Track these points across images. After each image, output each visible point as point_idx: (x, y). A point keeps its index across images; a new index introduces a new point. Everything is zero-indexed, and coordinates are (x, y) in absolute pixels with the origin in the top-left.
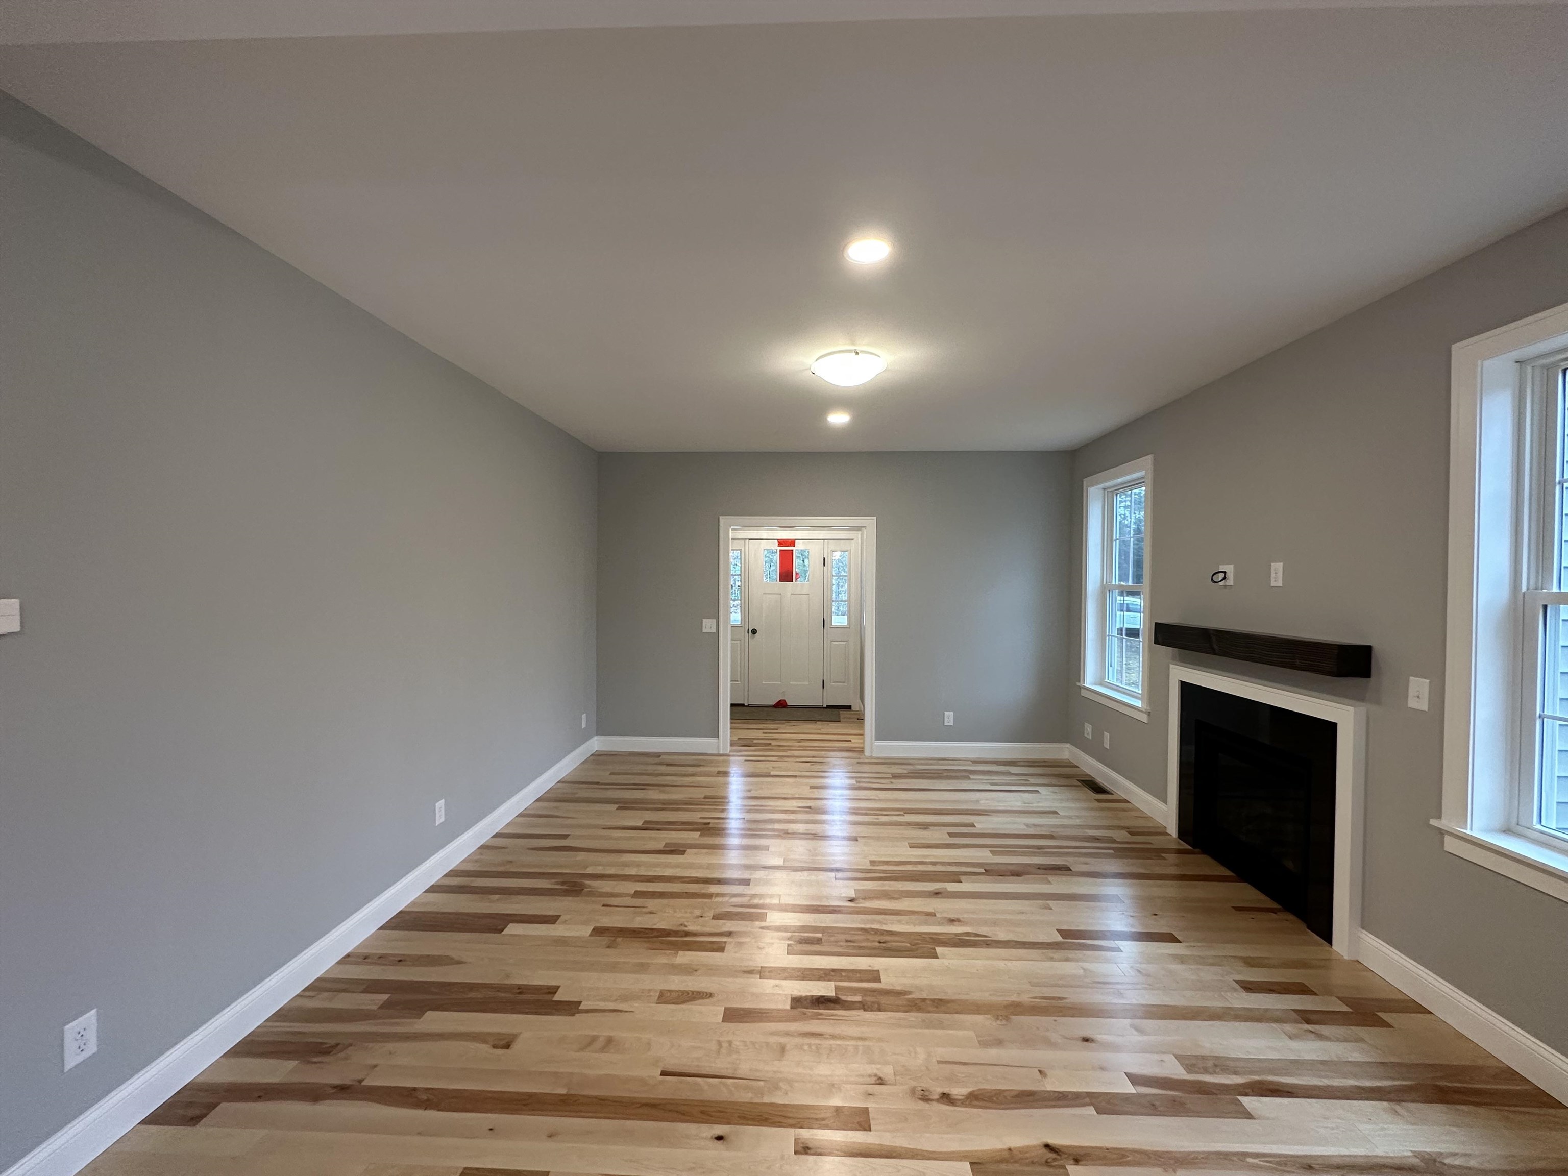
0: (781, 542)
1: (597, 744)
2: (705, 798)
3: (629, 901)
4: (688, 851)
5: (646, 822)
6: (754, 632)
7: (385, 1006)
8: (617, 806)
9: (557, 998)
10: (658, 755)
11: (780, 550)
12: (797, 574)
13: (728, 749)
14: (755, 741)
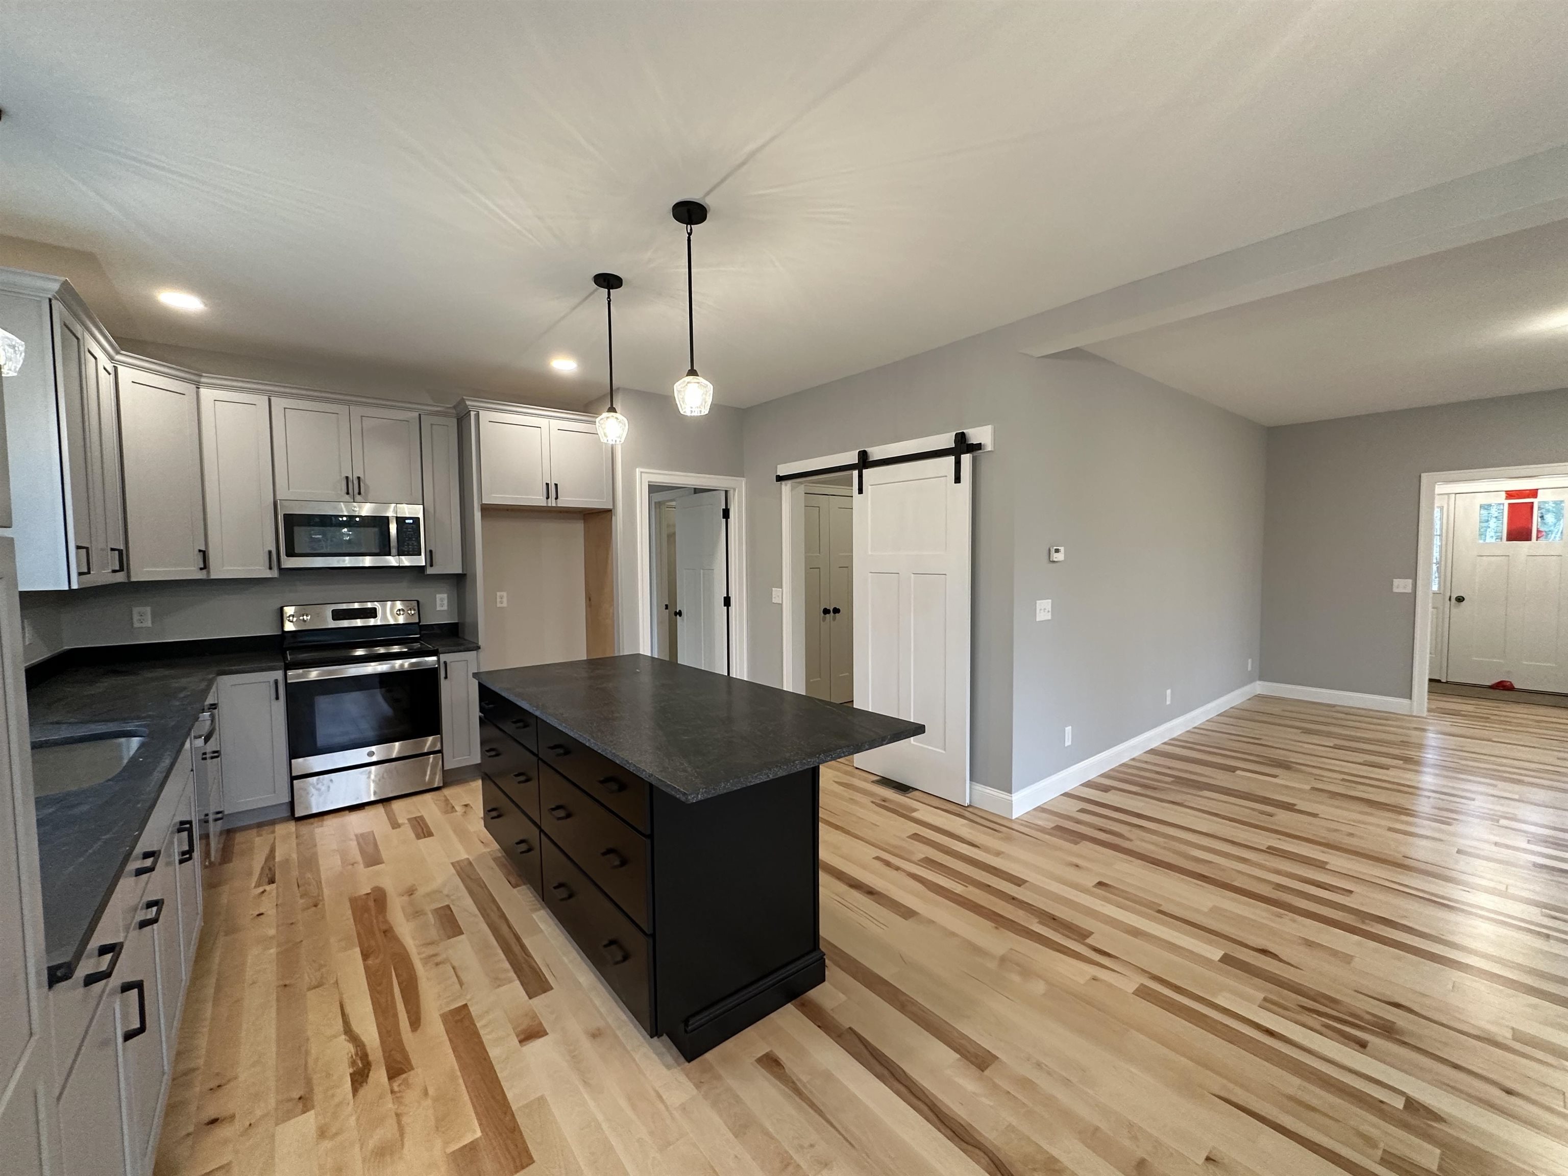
0: (1510, 495)
1: (1259, 687)
2: (1401, 741)
3: (1338, 781)
4: (1391, 769)
5: (1335, 745)
6: (1460, 599)
7: (1173, 781)
8: (1301, 731)
9: (1296, 807)
10: (1334, 706)
11: (1509, 504)
12: (1538, 531)
13: (1425, 714)
14: (1463, 713)
